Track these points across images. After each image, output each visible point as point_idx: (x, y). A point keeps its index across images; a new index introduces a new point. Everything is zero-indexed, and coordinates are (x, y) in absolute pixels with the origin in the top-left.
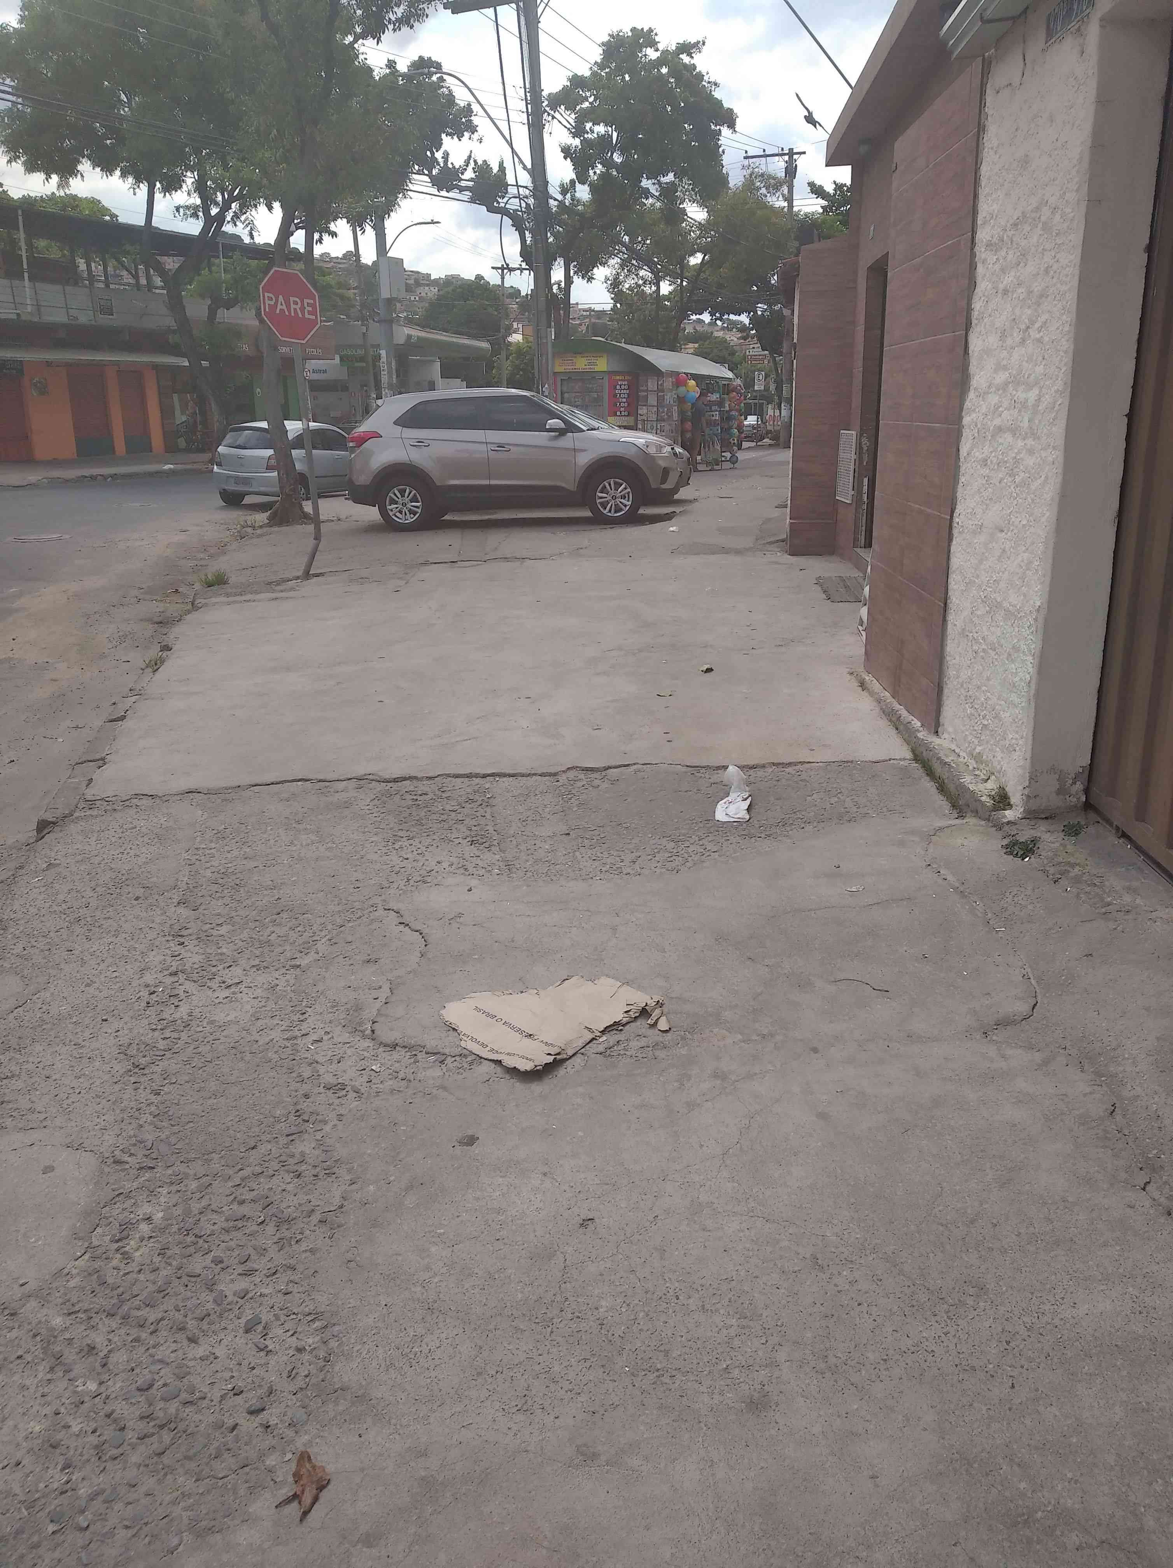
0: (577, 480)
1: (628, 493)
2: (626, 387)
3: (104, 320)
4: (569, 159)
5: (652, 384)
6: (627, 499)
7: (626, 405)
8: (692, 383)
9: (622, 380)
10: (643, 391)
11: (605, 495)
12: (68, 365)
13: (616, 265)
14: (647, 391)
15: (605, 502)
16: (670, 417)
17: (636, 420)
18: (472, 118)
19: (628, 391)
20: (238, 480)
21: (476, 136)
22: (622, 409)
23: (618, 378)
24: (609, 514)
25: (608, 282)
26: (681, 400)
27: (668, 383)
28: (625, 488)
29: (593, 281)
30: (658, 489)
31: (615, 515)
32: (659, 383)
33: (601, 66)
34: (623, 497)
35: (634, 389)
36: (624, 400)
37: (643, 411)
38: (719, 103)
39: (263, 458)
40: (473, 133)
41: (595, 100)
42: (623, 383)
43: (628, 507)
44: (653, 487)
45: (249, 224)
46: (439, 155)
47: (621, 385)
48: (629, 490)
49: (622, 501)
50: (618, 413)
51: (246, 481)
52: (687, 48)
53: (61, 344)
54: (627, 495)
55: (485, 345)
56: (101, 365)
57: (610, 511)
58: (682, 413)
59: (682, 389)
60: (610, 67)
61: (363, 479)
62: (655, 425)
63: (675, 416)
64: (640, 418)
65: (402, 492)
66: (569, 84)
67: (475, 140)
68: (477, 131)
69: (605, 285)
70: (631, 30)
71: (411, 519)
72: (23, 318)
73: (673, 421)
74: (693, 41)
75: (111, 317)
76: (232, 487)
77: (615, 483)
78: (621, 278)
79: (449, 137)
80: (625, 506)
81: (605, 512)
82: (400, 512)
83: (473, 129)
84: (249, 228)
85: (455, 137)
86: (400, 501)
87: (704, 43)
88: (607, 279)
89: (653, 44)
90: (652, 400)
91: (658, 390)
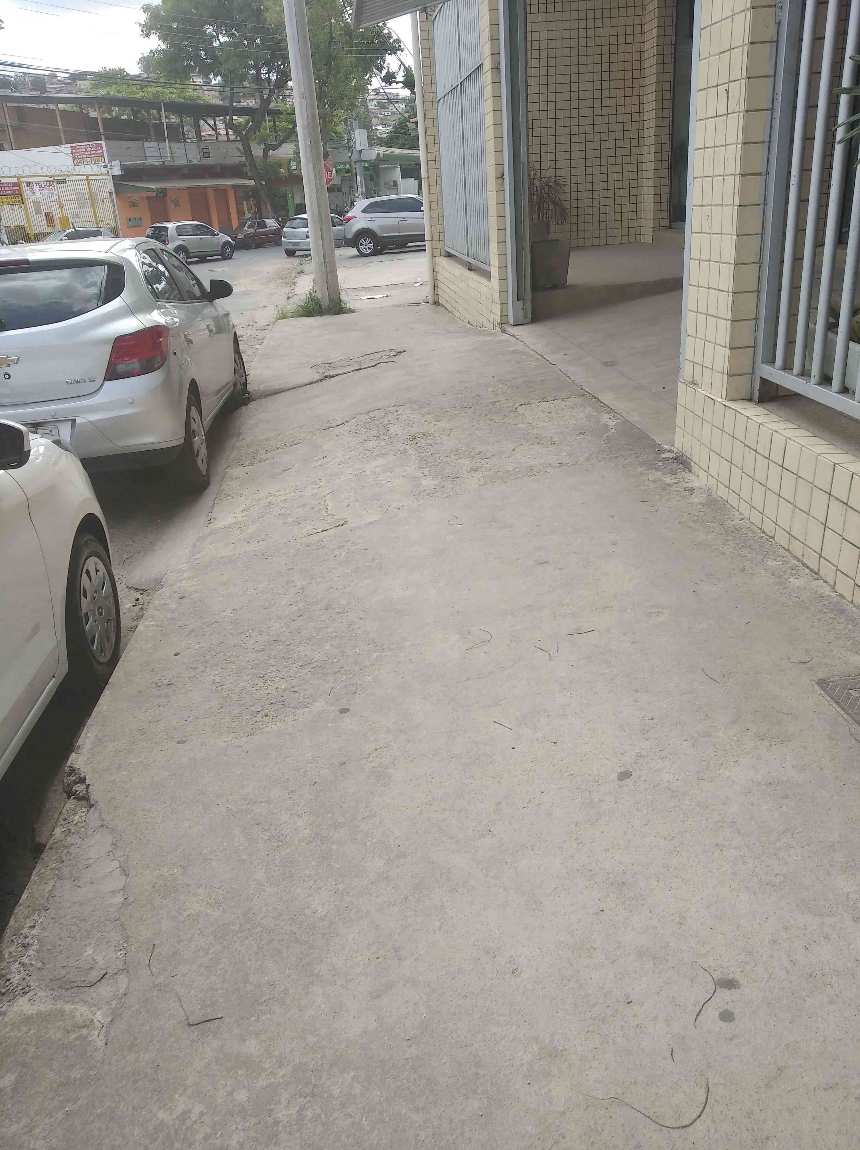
3: (205, 161)
12: (188, 188)
20: (294, 244)
21: (403, 53)
39: (304, 232)
51: (297, 244)
53: (185, 177)
56: (205, 187)
61: (349, 236)
65: (365, 240)
67: (403, 55)
71: (369, 251)
72: (166, 163)
75: (208, 159)
76: (291, 247)
79: (389, 55)
82: (365, 248)
83: (401, 50)
85: (392, 55)
86: (364, 244)
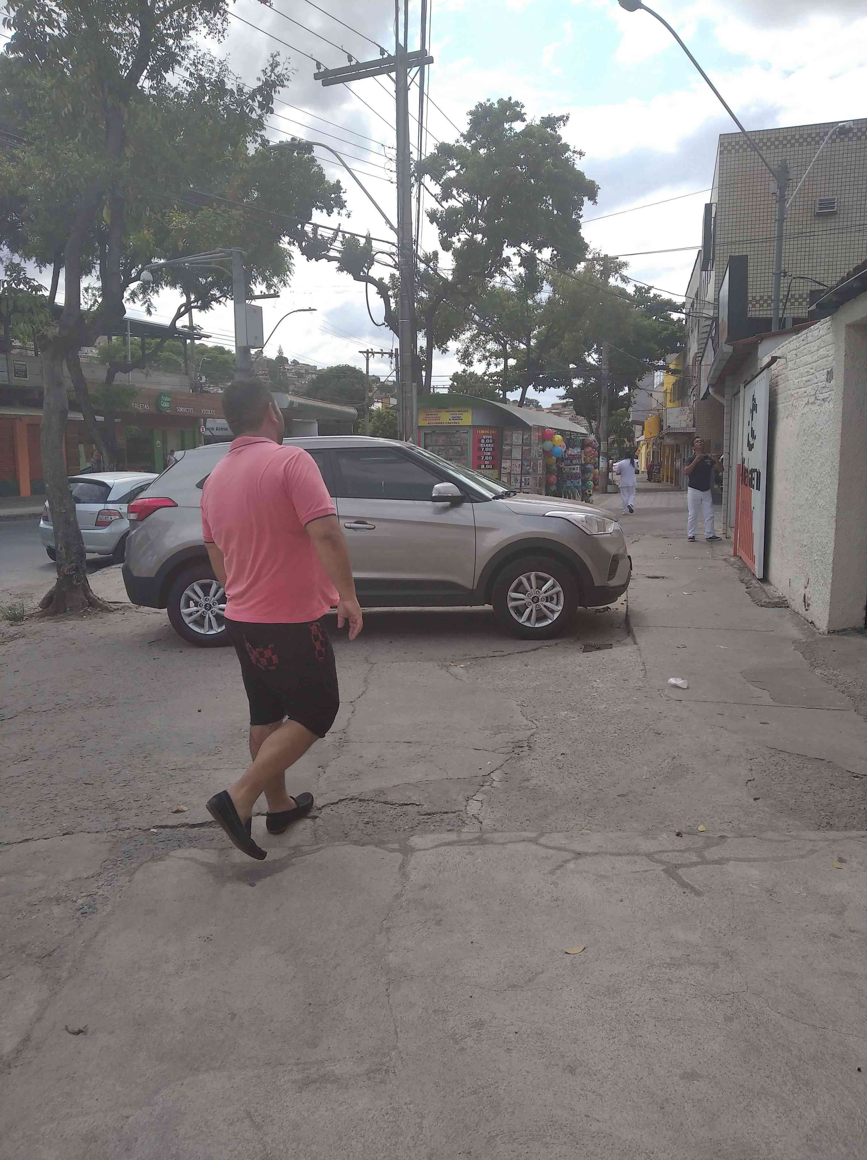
0: (479, 572)
1: (557, 594)
2: (491, 441)
3: (17, 381)
4: (435, 224)
5: (517, 438)
6: (555, 601)
7: (491, 458)
8: (558, 437)
9: (487, 434)
10: (508, 445)
11: (521, 596)
13: (466, 340)
14: (511, 445)
15: (521, 606)
16: (535, 471)
17: (500, 473)
18: (341, 194)
19: (492, 445)
21: (344, 212)
22: (486, 463)
23: (483, 432)
24: (527, 624)
25: (459, 353)
26: (547, 454)
27: (535, 436)
28: (553, 586)
29: (447, 353)
30: (604, 587)
31: (537, 626)
32: (525, 437)
33: (467, 137)
34: (550, 599)
35: (498, 442)
36: (489, 454)
37: (506, 464)
38: (581, 175)
40: (342, 209)
41: (461, 169)
42: (487, 436)
43: (556, 615)
44: (596, 584)
45: (147, 301)
46: (308, 228)
47: (485, 439)
48: (558, 588)
49: (548, 604)
50: (483, 466)
52: (550, 122)
54: (555, 596)
55: (353, 411)
56: (12, 419)
57: (529, 619)
58: (547, 468)
59: (548, 444)
60: (476, 140)
62: (519, 478)
63: (540, 470)
64: (503, 471)
65: (206, 589)
66: (436, 151)
67: (344, 215)
68: (345, 206)
69: (456, 356)
70: (498, 102)
73: (537, 474)
74: (557, 115)
75: (24, 379)
77: (538, 578)
78: (470, 350)
79: (319, 211)
80: (553, 612)
81: (521, 621)
82: (202, 618)
83: (341, 205)
84: (146, 305)
85: (325, 211)
86: (202, 602)
87: (568, 118)
88: (458, 351)
89: (520, 117)
90: (517, 454)
91: (523, 444)
